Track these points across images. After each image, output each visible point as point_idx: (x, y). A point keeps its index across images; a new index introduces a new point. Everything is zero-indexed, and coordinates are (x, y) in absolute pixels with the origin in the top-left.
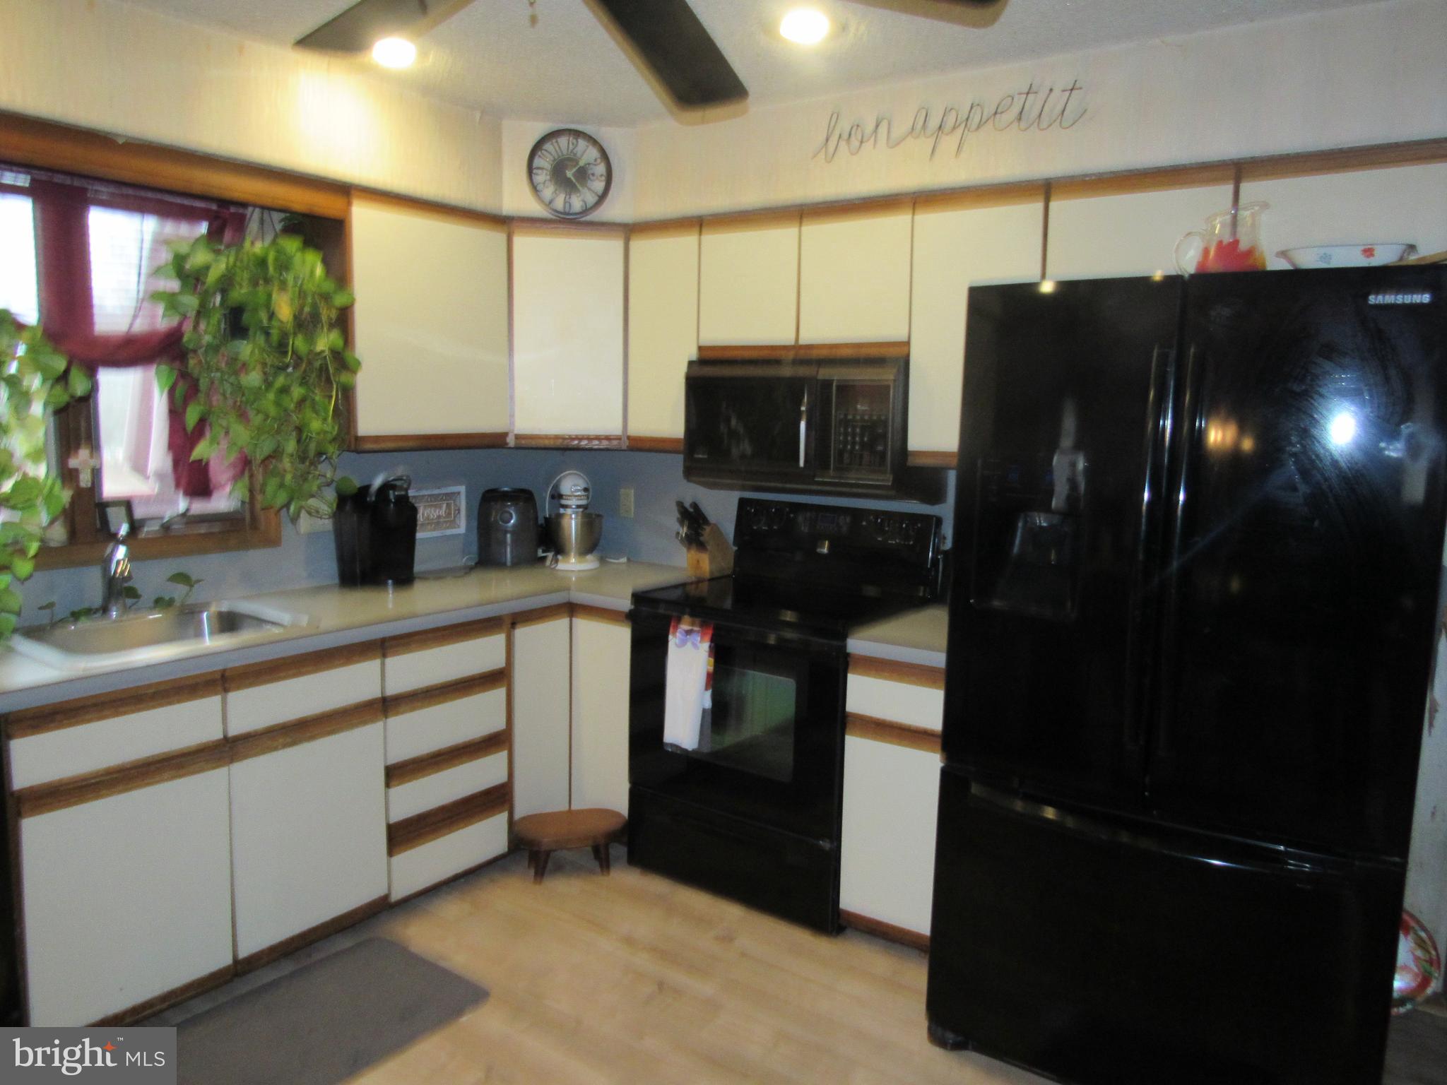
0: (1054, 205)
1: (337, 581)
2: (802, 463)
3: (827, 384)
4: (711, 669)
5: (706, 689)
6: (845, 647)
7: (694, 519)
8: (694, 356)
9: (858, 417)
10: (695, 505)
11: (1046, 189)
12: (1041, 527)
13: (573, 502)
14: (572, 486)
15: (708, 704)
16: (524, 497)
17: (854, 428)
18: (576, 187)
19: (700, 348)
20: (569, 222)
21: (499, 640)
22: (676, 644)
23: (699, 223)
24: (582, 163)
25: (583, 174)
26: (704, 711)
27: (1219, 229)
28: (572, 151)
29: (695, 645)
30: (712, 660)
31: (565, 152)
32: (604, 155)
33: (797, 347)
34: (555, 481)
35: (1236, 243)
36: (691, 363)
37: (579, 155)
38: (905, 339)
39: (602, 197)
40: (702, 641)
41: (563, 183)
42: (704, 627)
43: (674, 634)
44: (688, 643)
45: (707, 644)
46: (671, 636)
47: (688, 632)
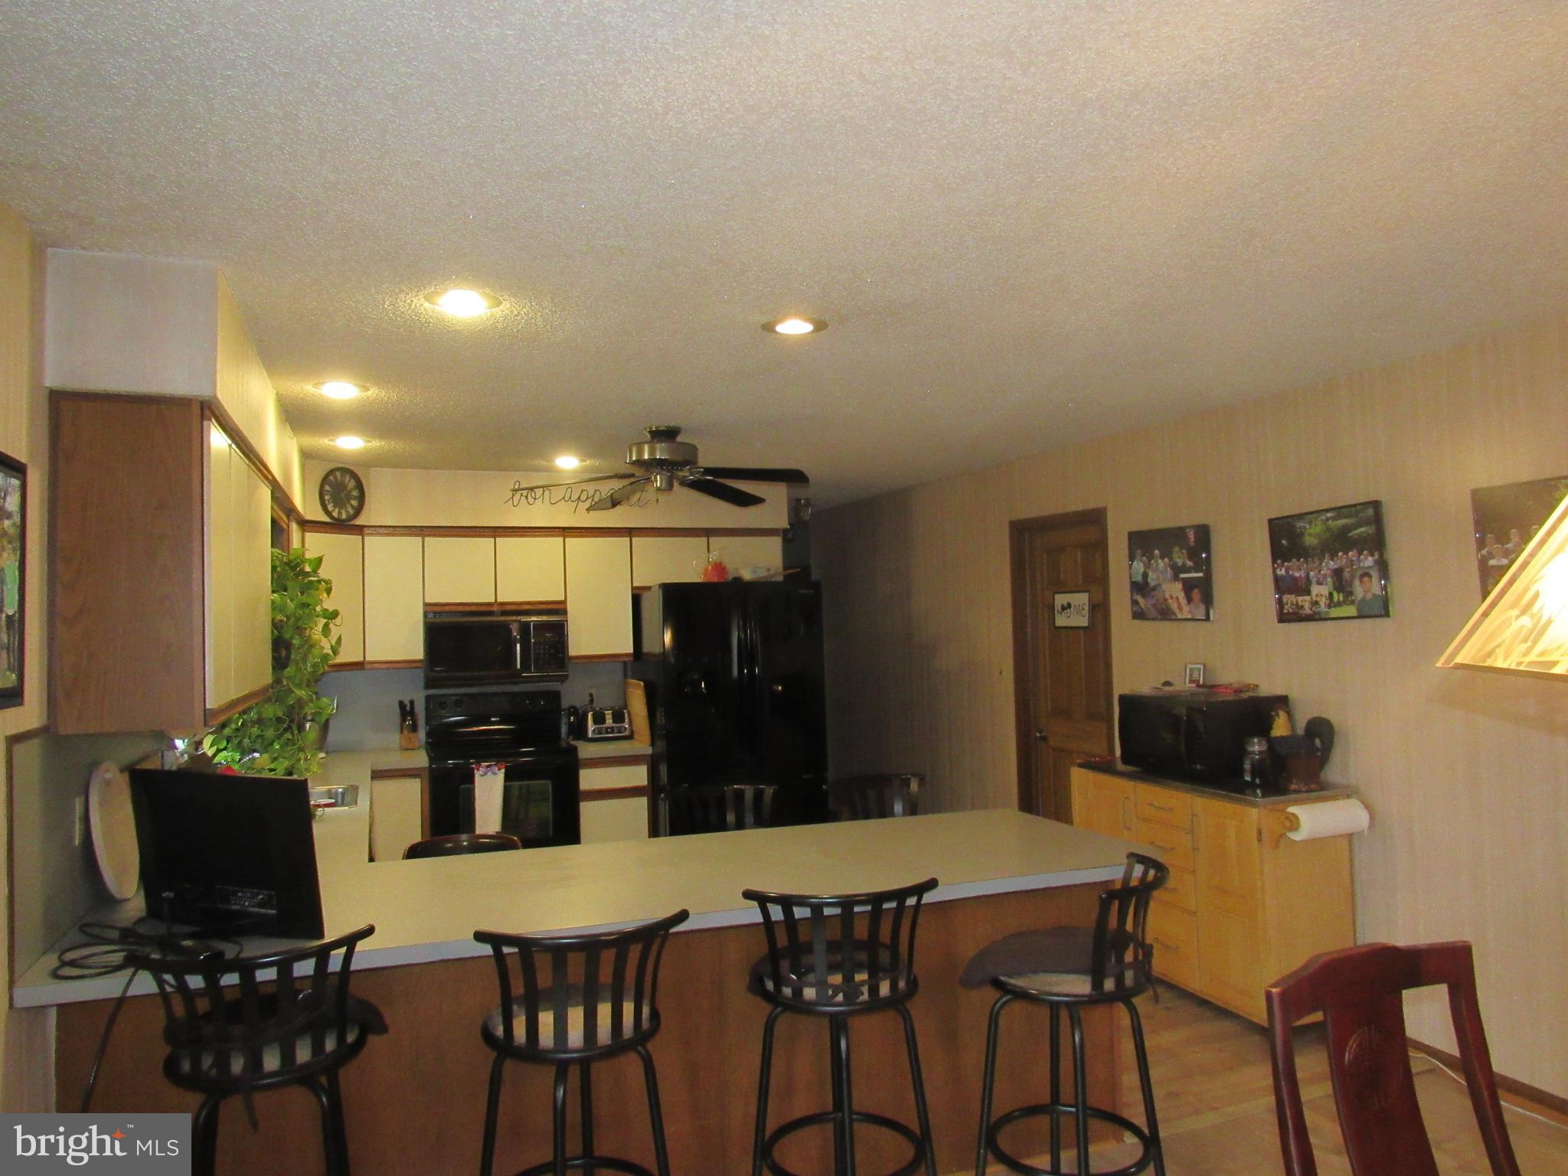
2: (519, 666)
3: (528, 624)
4: (504, 785)
6: (577, 755)
8: (426, 609)
9: (547, 640)
11: (630, 532)
17: (543, 644)
18: (345, 505)
19: (425, 603)
20: (338, 526)
22: (479, 774)
23: (423, 531)
24: (348, 488)
25: (349, 497)
27: (712, 559)
28: (343, 482)
29: (495, 774)
30: (505, 779)
31: (340, 482)
32: (360, 486)
33: (495, 604)
36: (426, 614)
37: (346, 484)
38: (563, 599)
39: (358, 510)
40: (499, 769)
41: (339, 503)
42: (498, 762)
43: (478, 769)
44: (490, 773)
45: (503, 771)
46: (476, 771)
47: (488, 766)
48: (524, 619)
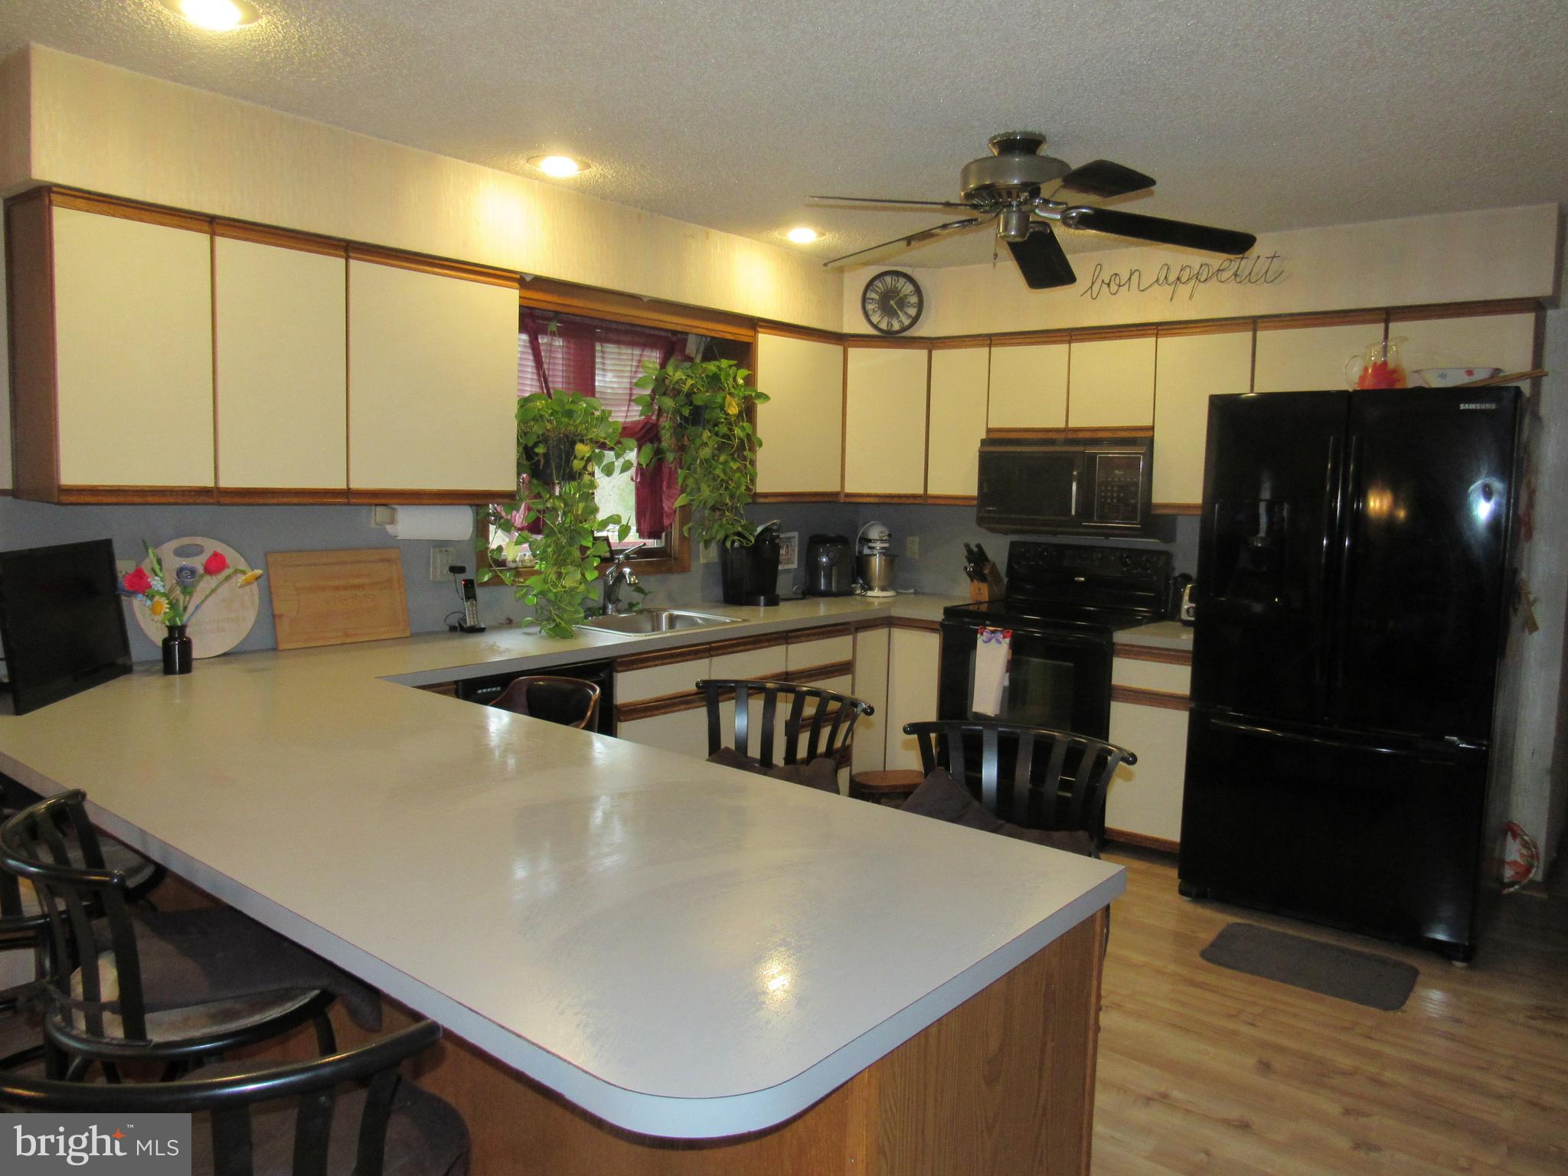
0: (1259, 334)
1: (722, 599)
2: (1073, 512)
3: (1093, 457)
4: (1010, 657)
5: (1007, 672)
6: (1112, 638)
7: (977, 559)
8: (984, 436)
9: (1116, 479)
10: (979, 546)
11: (1253, 323)
12: (1257, 547)
13: (878, 545)
14: (876, 532)
15: (1007, 683)
16: (842, 540)
17: (1113, 487)
18: (897, 313)
19: (989, 431)
20: (889, 339)
21: (846, 641)
22: (983, 641)
23: (990, 340)
24: (901, 295)
25: (902, 303)
26: (1004, 687)
27: (1375, 357)
28: (895, 286)
29: (999, 642)
30: (1011, 651)
31: (889, 287)
32: (918, 291)
33: (1066, 430)
34: (863, 530)
35: (1385, 363)
36: (983, 442)
37: (899, 288)
38: (1150, 424)
39: (915, 320)
40: (1004, 637)
41: (887, 310)
42: (1005, 628)
43: (982, 634)
44: (994, 640)
45: (1007, 640)
46: (979, 636)
47: (993, 632)
48: (1090, 450)
